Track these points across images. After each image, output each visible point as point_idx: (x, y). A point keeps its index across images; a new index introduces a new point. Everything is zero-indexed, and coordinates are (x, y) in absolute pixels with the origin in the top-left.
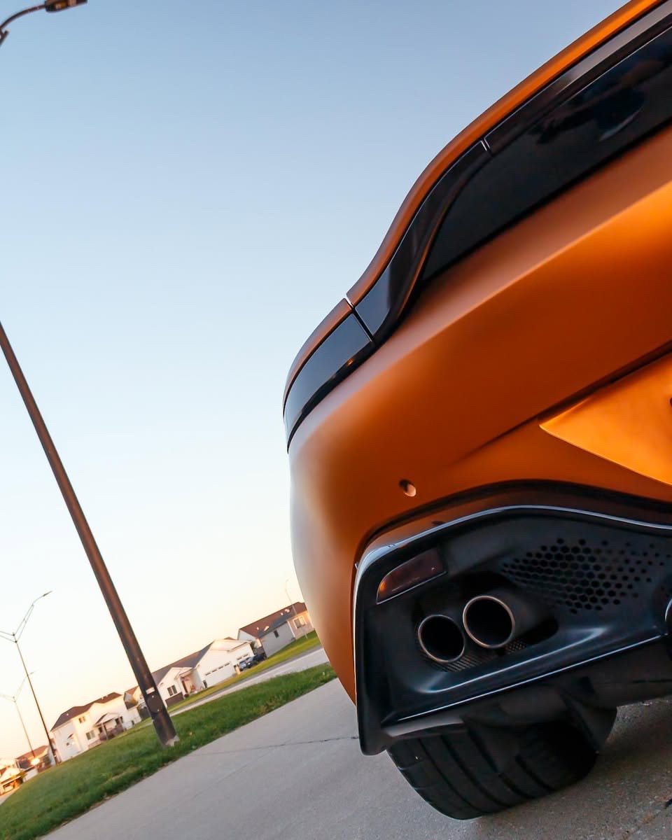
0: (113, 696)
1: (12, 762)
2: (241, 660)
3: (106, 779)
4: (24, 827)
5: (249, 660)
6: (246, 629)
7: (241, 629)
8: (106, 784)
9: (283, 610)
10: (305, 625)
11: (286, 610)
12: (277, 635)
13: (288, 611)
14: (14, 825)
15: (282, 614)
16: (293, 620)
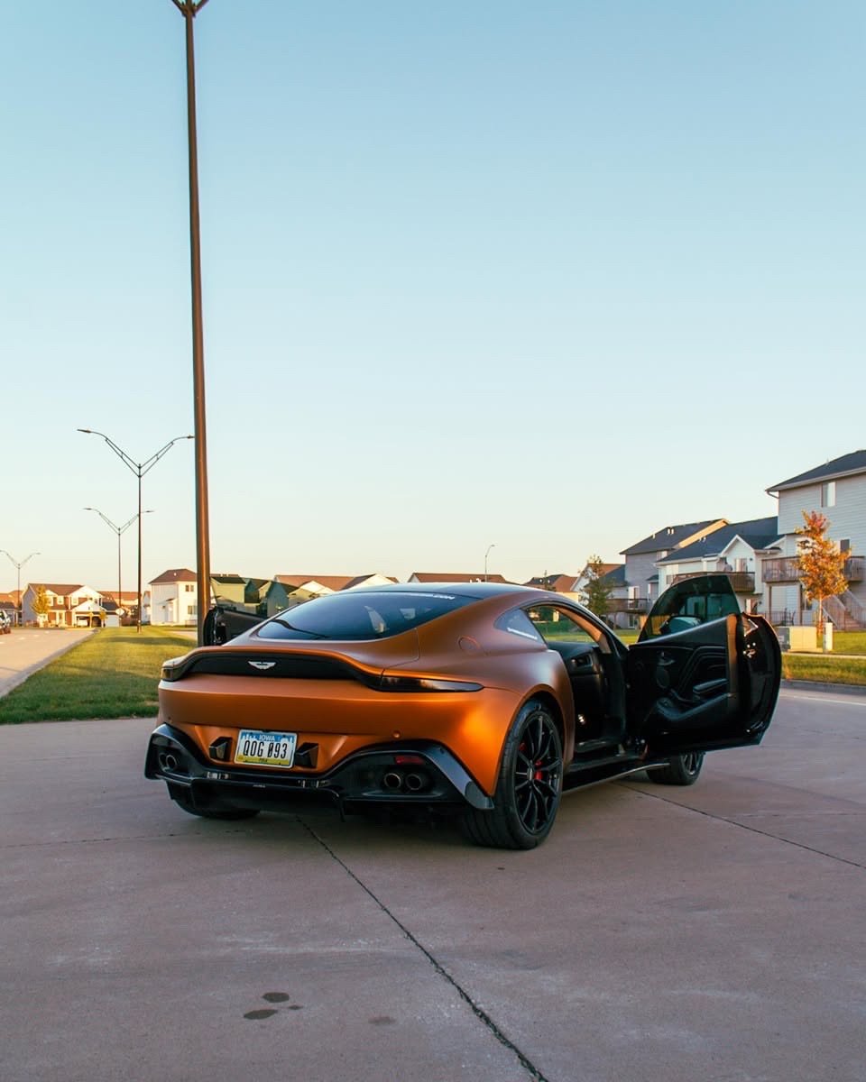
0: (234, 580)
1: (97, 596)
3: (141, 700)
4: (68, 705)
7: (416, 574)
8: (140, 704)
14: (62, 698)
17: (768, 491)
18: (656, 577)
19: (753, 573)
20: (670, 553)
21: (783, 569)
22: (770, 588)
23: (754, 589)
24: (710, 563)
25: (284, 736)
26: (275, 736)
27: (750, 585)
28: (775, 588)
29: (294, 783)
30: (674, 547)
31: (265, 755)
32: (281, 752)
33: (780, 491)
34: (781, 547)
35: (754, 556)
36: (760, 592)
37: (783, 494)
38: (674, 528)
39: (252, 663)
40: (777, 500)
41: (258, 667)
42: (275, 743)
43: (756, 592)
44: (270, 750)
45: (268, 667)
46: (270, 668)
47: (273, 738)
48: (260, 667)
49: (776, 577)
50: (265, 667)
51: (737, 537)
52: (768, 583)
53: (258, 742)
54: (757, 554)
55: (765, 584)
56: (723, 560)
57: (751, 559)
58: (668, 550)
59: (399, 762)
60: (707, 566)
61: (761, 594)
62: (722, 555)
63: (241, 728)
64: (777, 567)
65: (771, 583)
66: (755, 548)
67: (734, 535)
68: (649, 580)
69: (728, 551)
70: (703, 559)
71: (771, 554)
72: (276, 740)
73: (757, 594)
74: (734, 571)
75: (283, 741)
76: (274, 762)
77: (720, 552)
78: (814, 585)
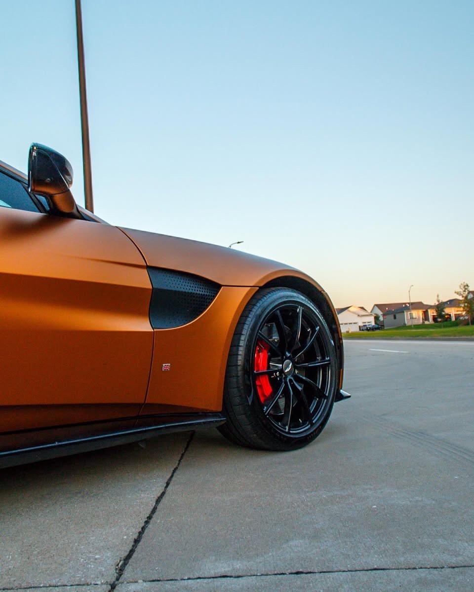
2: (364, 324)
5: (370, 326)
6: (379, 306)
7: (377, 305)
9: (405, 304)
10: (416, 318)
11: (407, 304)
12: (395, 318)
13: (408, 305)
15: (404, 306)
16: (409, 313)
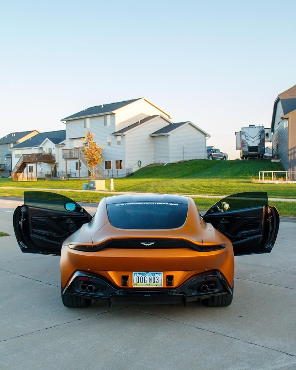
17: (62, 120)
18: (11, 155)
19: (55, 154)
20: (15, 145)
21: (71, 153)
22: (66, 161)
23: (55, 161)
24: (35, 150)
25: (156, 273)
26: (152, 274)
27: (53, 159)
28: (68, 162)
29: (166, 293)
30: (16, 142)
31: (148, 282)
32: (156, 280)
33: (66, 121)
34: (65, 144)
35: (55, 147)
36: (58, 162)
37: (68, 122)
38: (15, 133)
39: (142, 243)
40: (65, 125)
41: (145, 245)
42: (152, 277)
43: (56, 162)
44: (150, 280)
45: (150, 245)
46: (152, 245)
47: (151, 275)
48: (146, 245)
49: (68, 157)
50: (149, 245)
51: (47, 139)
52: (65, 159)
53: (143, 277)
54: (56, 146)
55: (64, 159)
56: (41, 148)
57: (54, 148)
58: (13, 143)
59: (208, 280)
60: (34, 150)
61: (58, 163)
62: (41, 146)
63: (133, 271)
64: (69, 153)
65: (66, 159)
66: (55, 143)
67: (45, 139)
68: (5, 156)
69: (43, 145)
70: (32, 148)
71: (61, 146)
72: (153, 275)
73: (57, 163)
74: (46, 153)
75: (156, 276)
76: (153, 285)
77: (40, 145)
78: (91, 161)
